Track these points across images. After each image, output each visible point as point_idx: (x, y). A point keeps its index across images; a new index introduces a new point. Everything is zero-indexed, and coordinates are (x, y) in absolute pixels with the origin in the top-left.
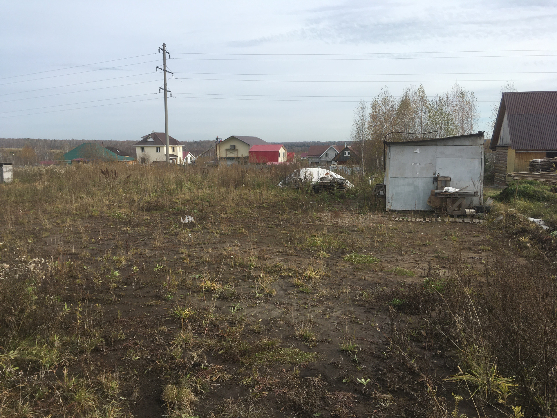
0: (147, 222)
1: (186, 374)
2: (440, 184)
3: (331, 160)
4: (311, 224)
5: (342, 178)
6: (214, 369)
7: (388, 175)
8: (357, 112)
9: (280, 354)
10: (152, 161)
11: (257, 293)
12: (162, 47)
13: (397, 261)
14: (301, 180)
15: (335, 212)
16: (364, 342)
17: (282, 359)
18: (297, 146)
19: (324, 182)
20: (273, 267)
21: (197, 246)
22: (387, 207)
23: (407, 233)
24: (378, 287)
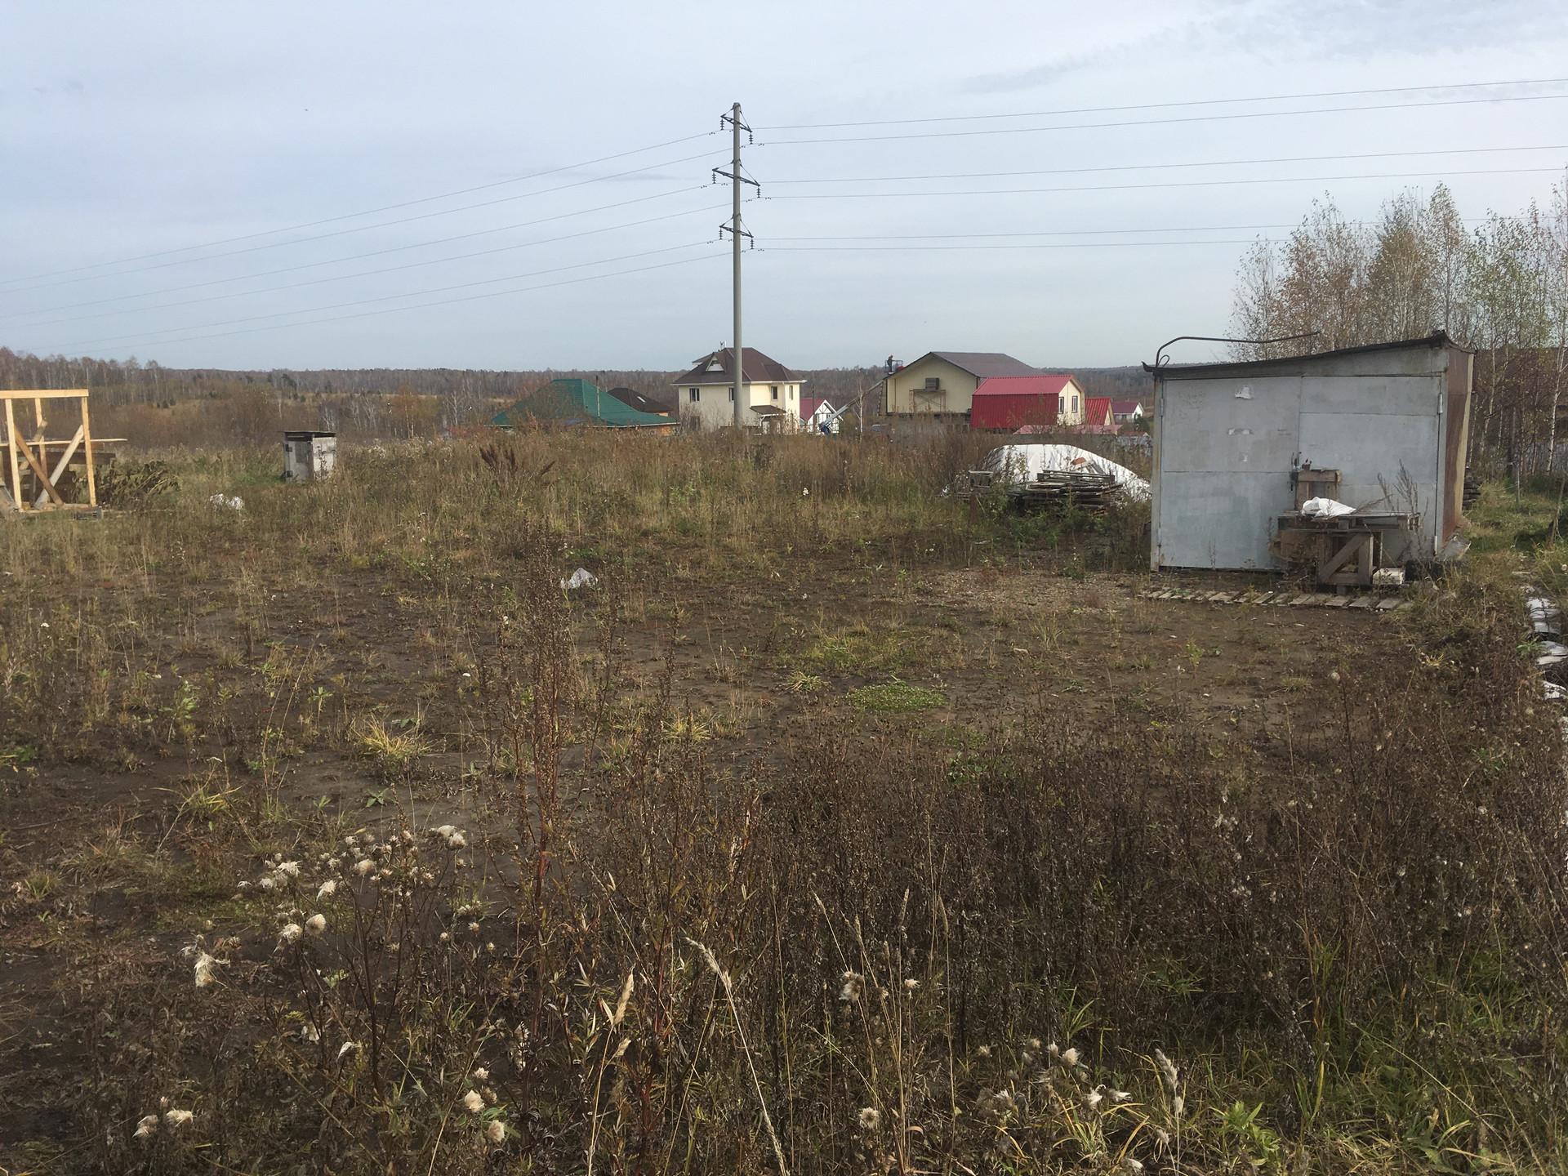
2: (1304, 492)
7: (1158, 464)
8: (1243, 273)
11: (472, 766)
12: (731, 115)
19: (1046, 484)
22: (1155, 559)
23: (1128, 632)
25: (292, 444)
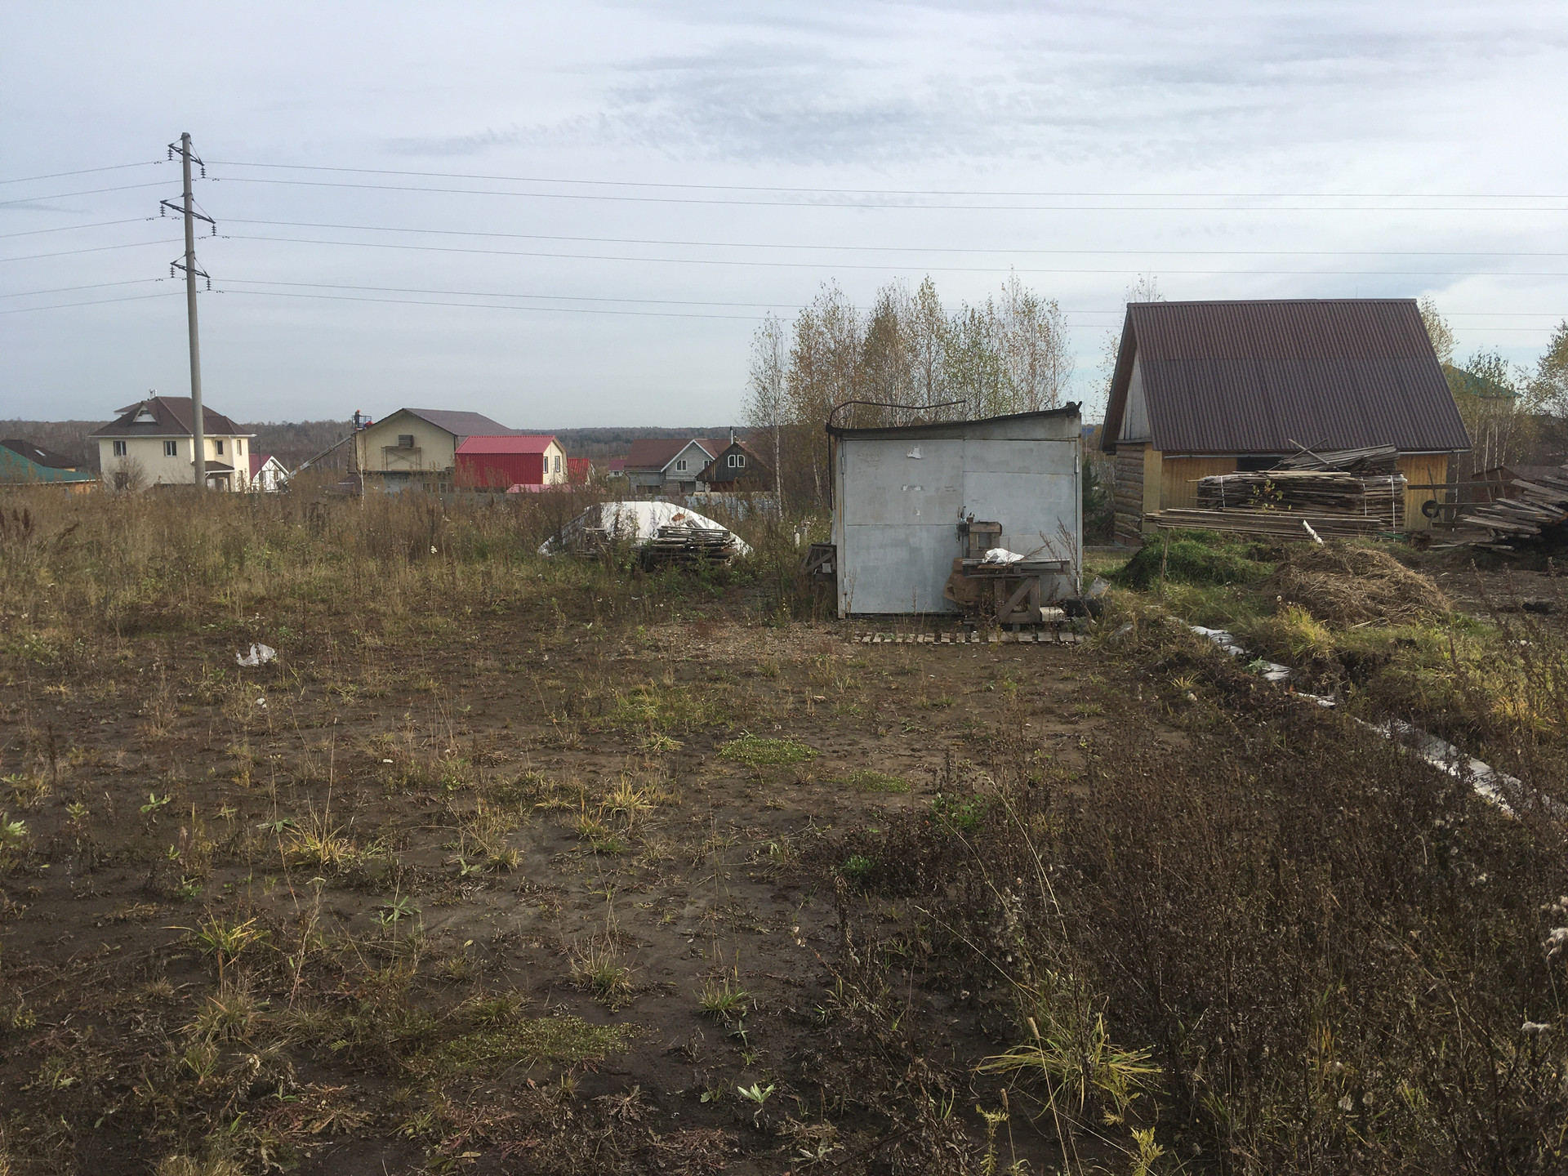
0: (126, 667)
1: (227, 1121)
2: (975, 542)
3: (693, 479)
4: (630, 661)
5: (721, 528)
6: (316, 1097)
7: (842, 518)
9: (522, 1036)
10: (151, 482)
11: (463, 862)
12: (180, 145)
13: (864, 753)
14: (603, 535)
15: (699, 625)
16: (768, 981)
17: (526, 1053)
18: (598, 441)
19: (669, 539)
20: (515, 784)
21: (286, 735)
22: (842, 606)
23: (891, 675)
24: (812, 828)
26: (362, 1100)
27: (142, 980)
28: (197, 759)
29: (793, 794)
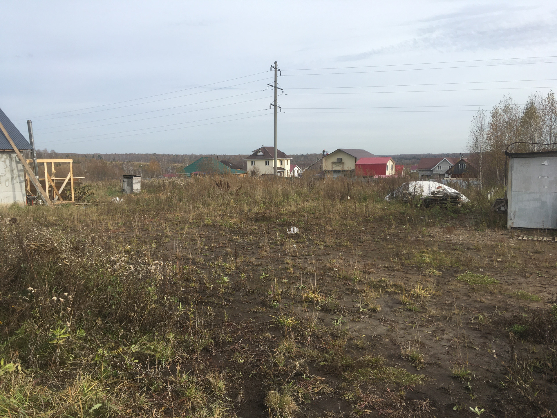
0: (255, 232)
1: (288, 382)
3: (444, 173)
4: (420, 240)
5: (457, 192)
6: (316, 380)
7: (511, 189)
8: (474, 121)
9: (384, 372)
10: (261, 174)
11: (361, 307)
12: (274, 66)
13: (520, 284)
14: (410, 194)
15: (447, 228)
16: (479, 369)
17: (386, 379)
19: (435, 196)
20: (378, 282)
21: (302, 257)
22: (509, 224)
23: (532, 253)
24: (496, 311)
25: (125, 180)
26: (330, 384)
27: (262, 331)
28: (276, 263)
29: (489, 297)
